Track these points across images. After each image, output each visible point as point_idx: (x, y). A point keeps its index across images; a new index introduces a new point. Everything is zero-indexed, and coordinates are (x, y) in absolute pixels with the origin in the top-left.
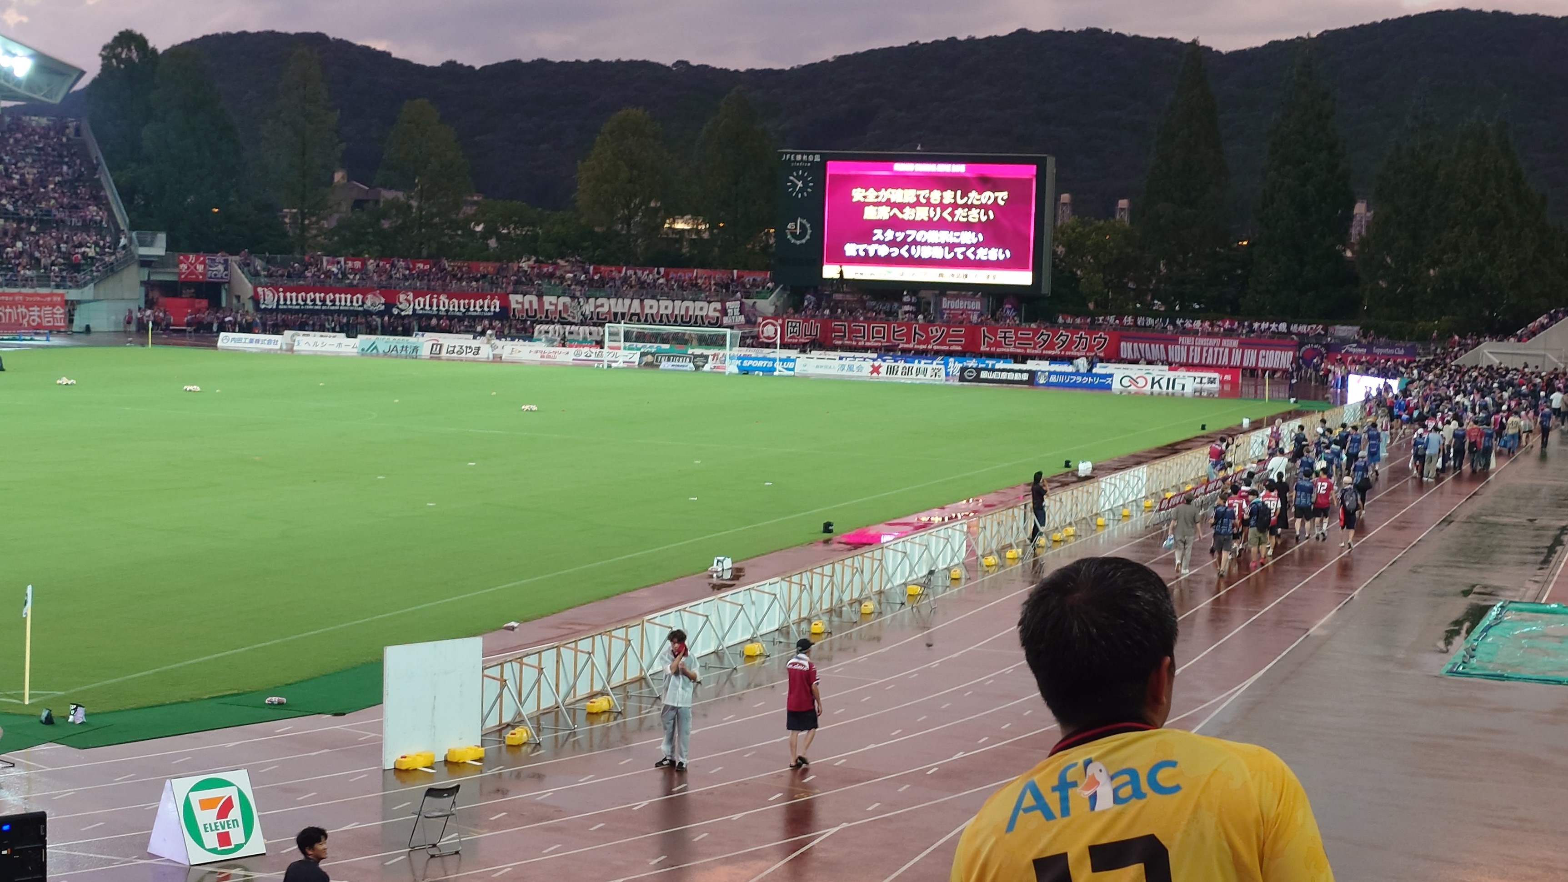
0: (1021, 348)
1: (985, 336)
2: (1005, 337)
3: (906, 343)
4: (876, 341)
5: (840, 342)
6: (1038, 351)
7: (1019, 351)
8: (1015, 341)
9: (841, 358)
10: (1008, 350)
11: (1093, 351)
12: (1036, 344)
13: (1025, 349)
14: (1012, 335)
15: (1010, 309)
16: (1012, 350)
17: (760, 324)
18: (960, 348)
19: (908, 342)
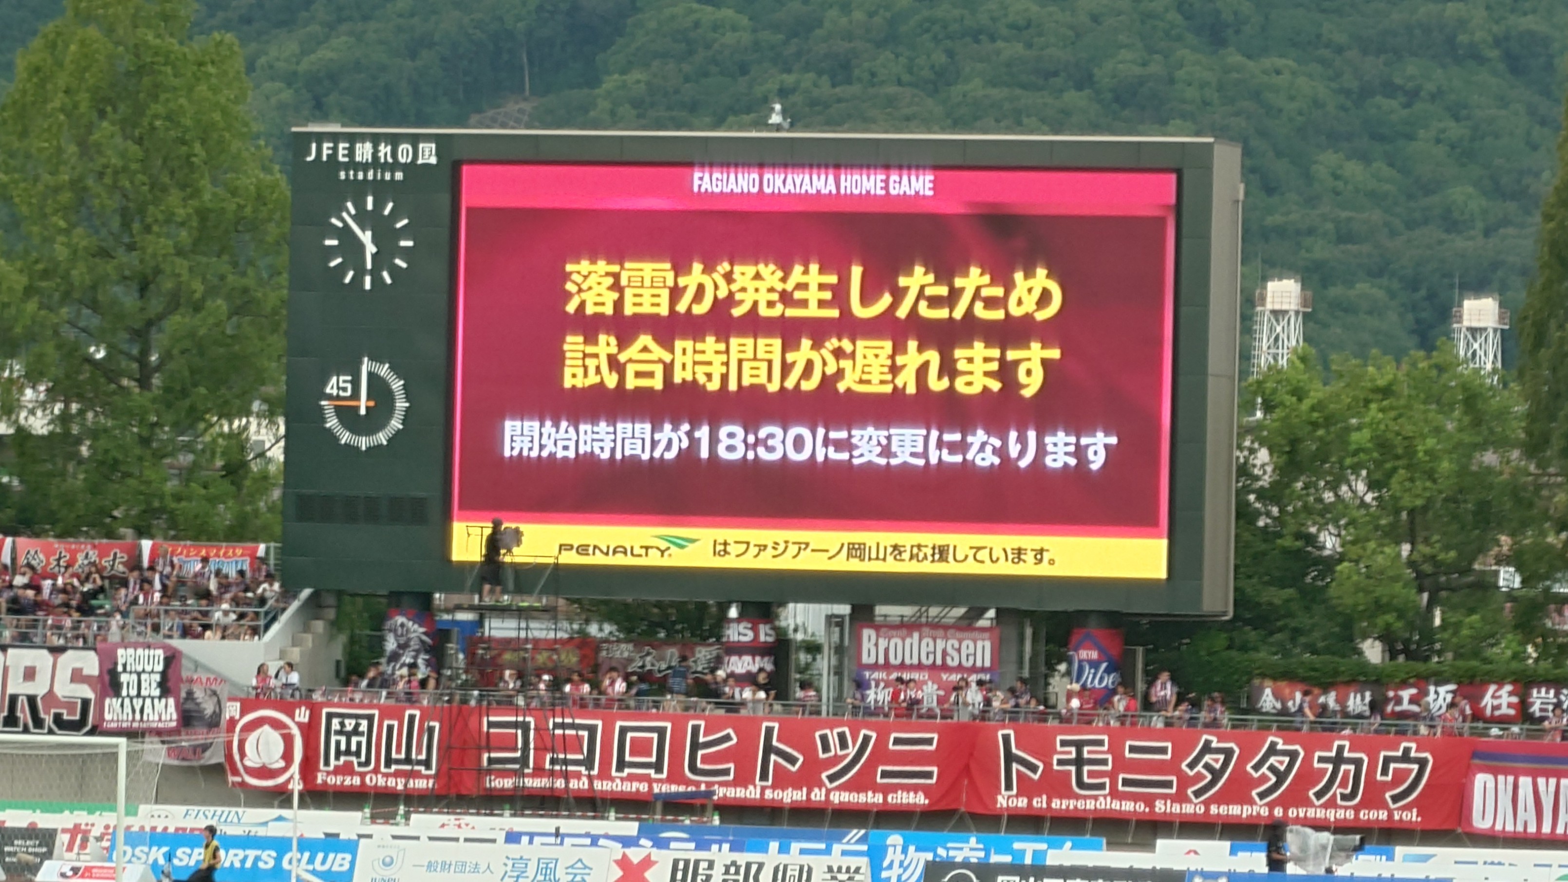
0: (1135, 798)
1: (1010, 758)
2: (1079, 762)
3: (735, 783)
4: (631, 778)
5: (508, 783)
6: (1192, 808)
7: (1128, 806)
8: (1113, 776)
9: (512, 837)
10: (1090, 805)
11: (1383, 805)
12: (1185, 782)
13: (1150, 800)
14: (1103, 752)
15: (1094, 665)
16: (1103, 803)
17: (232, 722)
18: (921, 799)
19: (743, 779)
